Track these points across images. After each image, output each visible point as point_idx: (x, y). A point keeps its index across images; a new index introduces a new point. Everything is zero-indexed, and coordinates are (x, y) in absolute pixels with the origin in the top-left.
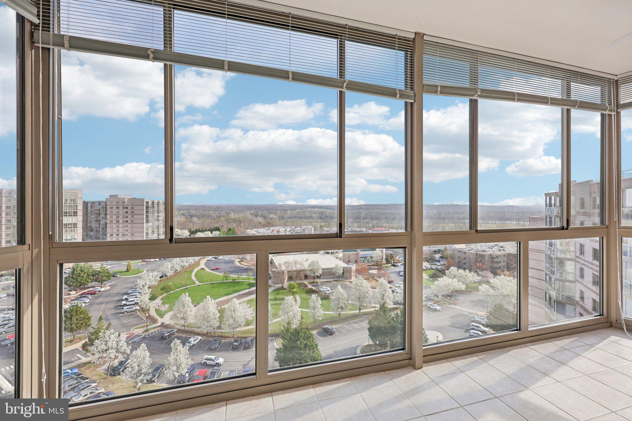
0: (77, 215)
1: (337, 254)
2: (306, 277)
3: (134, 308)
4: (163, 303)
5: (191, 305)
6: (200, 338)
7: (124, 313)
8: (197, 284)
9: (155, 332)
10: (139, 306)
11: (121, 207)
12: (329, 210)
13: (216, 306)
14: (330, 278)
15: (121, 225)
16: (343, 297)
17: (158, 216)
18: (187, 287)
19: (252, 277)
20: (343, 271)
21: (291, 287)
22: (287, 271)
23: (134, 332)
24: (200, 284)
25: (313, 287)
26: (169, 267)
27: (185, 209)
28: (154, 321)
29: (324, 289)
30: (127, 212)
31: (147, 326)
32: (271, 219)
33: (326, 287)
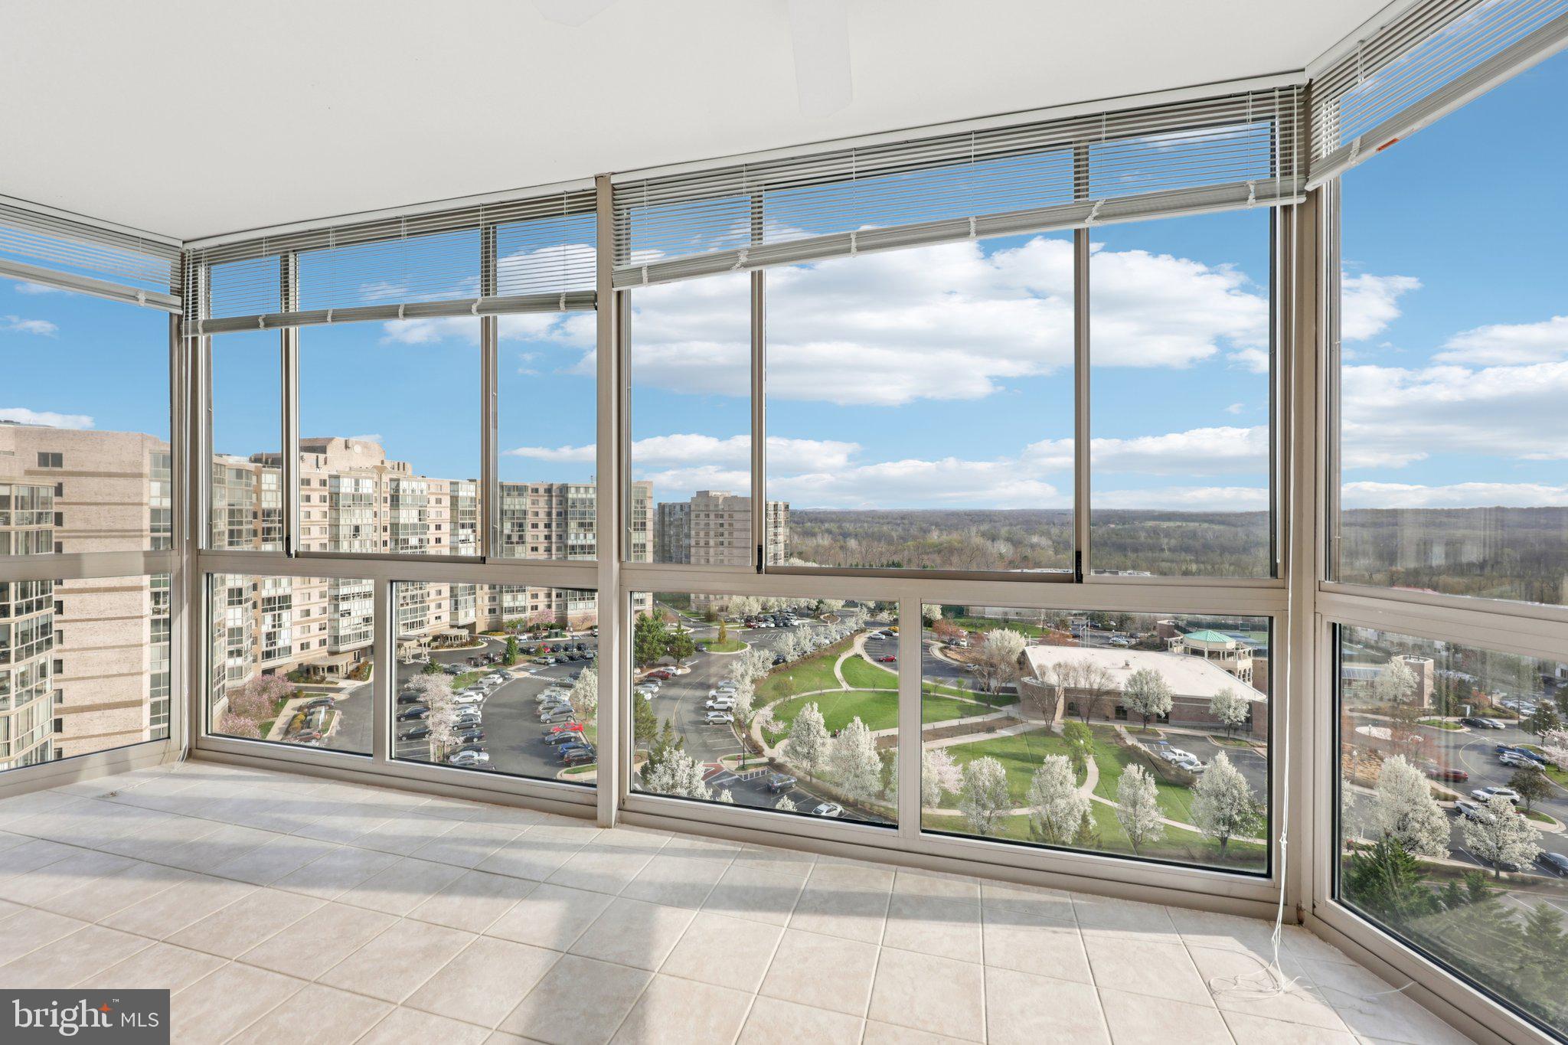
0: (645, 530)
1: (1231, 659)
2: (1121, 713)
3: (726, 718)
4: (776, 718)
5: (823, 731)
6: (840, 808)
7: (708, 724)
8: (844, 689)
9: (757, 774)
10: (734, 715)
11: (712, 516)
12: (1216, 527)
13: (874, 744)
14: (1202, 728)
15: (712, 551)
16: (1235, 792)
17: (776, 535)
18: (824, 691)
19: (971, 691)
20: (1250, 711)
21: (1070, 733)
22: (1061, 689)
23: (722, 765)
24: (851, 689)
25: (1140, 745)
26: (791, 643)
27: (832, 521)
28: (757, 751)
29: (1177, 758)
30: (722, 525)
31: (744, 759)
32: (1033, 546)
33: (1182, 752)
